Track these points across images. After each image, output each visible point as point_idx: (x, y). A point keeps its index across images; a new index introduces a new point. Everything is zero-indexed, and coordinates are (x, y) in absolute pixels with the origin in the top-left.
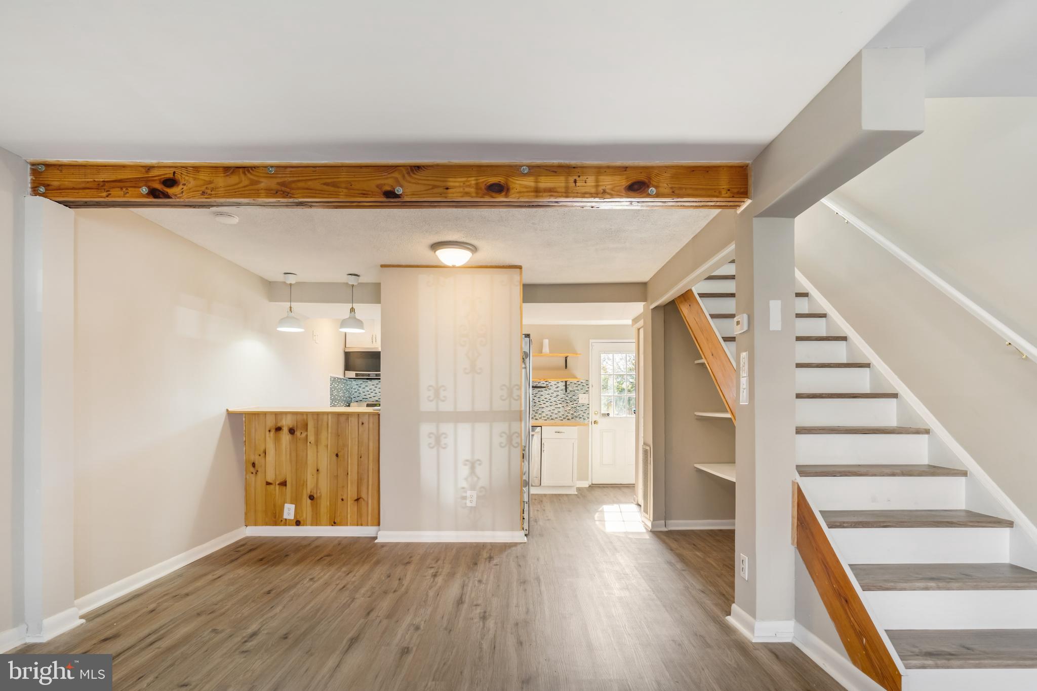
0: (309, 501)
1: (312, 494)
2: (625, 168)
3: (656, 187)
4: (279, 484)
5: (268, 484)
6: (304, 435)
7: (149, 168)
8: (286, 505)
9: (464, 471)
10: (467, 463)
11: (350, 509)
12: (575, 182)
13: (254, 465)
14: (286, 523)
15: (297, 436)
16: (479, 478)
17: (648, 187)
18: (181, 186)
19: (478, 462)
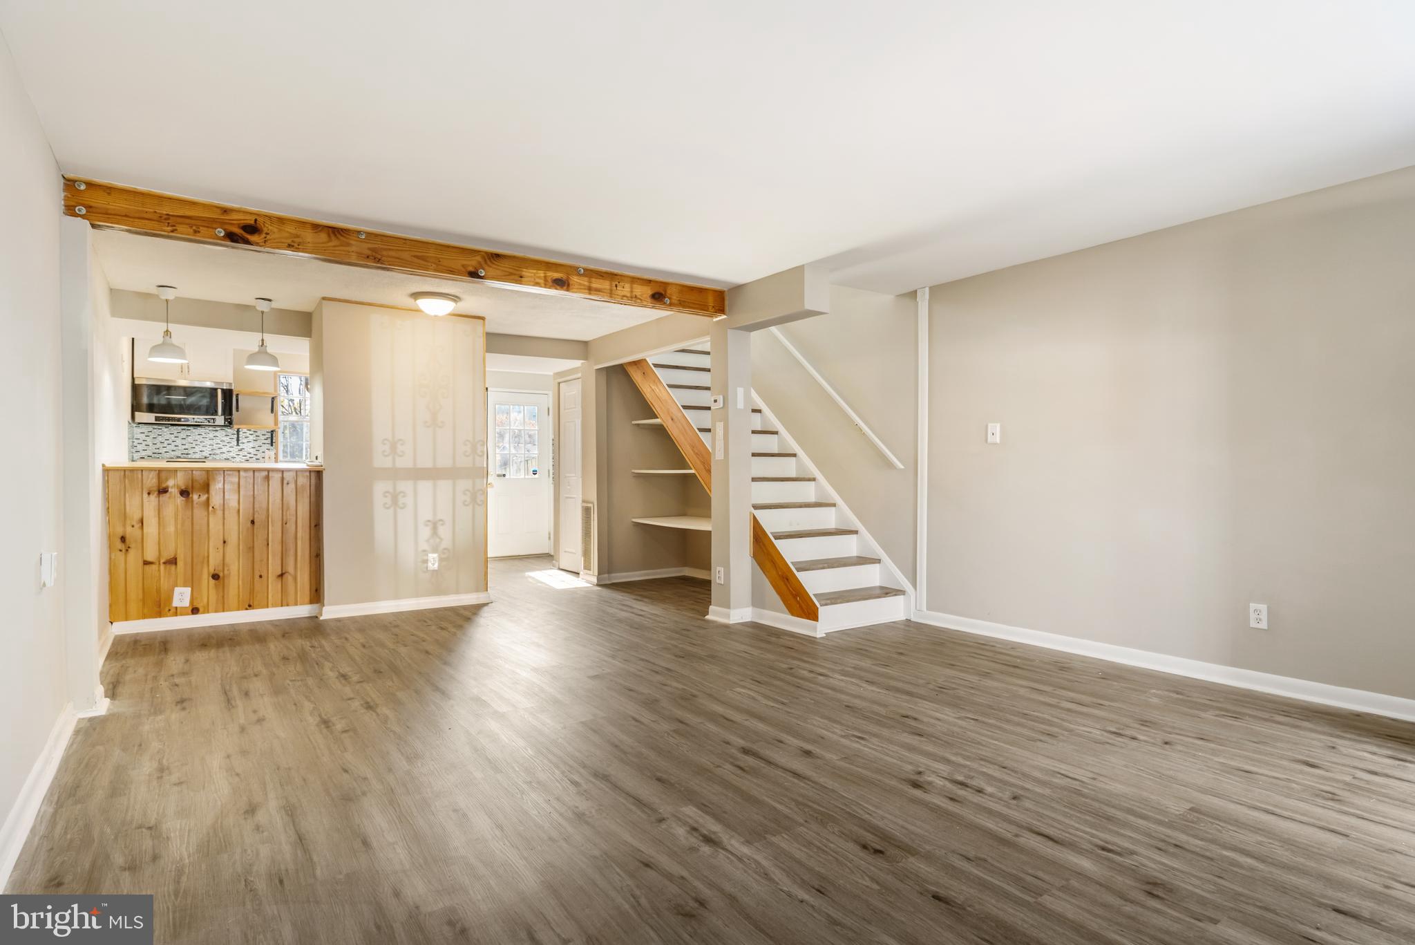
0: (212, 582)
1: (216, 572)
2: (650, 281)
3: (670, 298)
4: (164, 563)
5: (146, 563)
6: (204, 497)
7: (225, 211)
8: (176, 589)
9: (425, 532)
10: (429, 523)
11: (274, 586)
12: (616, 286)
13: (123, 539)
14: (177, 612)
15: (192, 501)
16: (441, 539)
17: (665, 298)
18: (264, 235)
19: (441, 522)
